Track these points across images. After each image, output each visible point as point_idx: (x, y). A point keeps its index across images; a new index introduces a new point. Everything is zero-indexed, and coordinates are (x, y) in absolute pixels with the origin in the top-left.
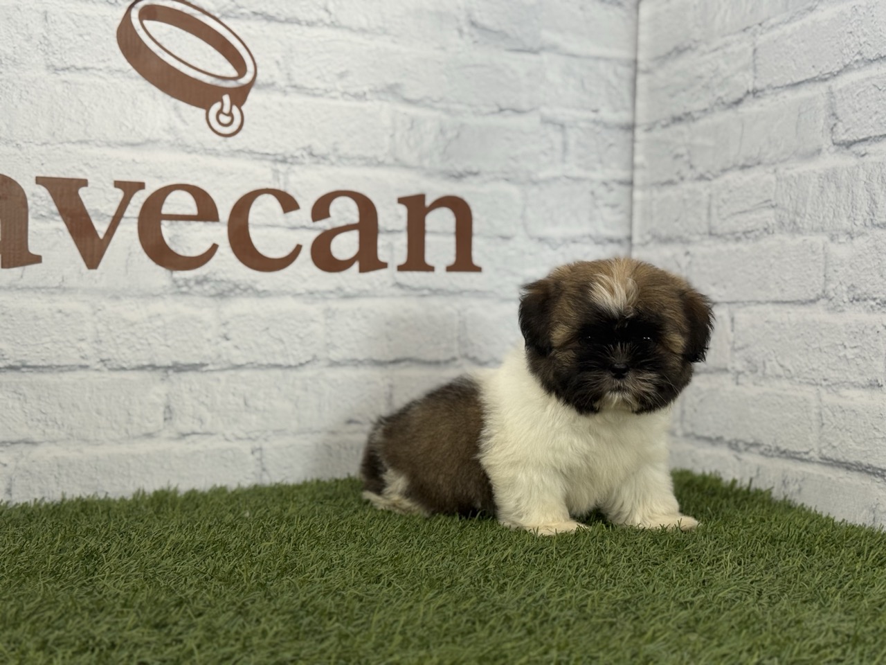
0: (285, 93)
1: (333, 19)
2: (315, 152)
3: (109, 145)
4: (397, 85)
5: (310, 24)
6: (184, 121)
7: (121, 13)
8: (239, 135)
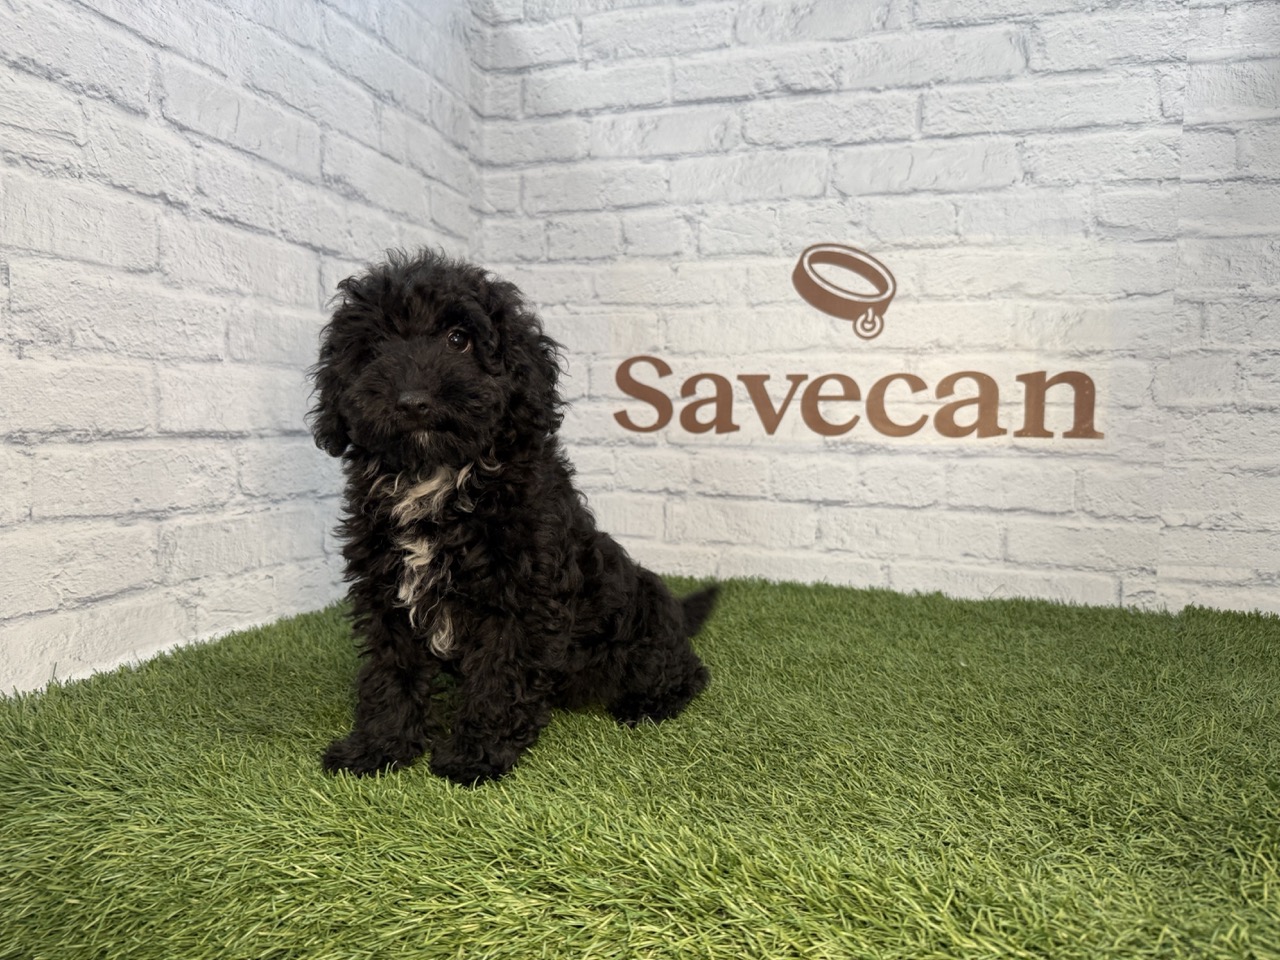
0: (918, 301)
1: (962, 239)
2: (943, 344)
3: (785, 351)
4: (1020, 284)
5: (941, 246)
6: (837, 330)
7: (795, 261)
8: (879, 337)
